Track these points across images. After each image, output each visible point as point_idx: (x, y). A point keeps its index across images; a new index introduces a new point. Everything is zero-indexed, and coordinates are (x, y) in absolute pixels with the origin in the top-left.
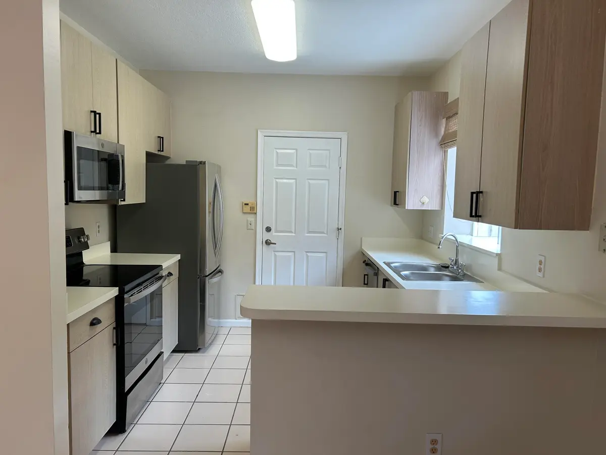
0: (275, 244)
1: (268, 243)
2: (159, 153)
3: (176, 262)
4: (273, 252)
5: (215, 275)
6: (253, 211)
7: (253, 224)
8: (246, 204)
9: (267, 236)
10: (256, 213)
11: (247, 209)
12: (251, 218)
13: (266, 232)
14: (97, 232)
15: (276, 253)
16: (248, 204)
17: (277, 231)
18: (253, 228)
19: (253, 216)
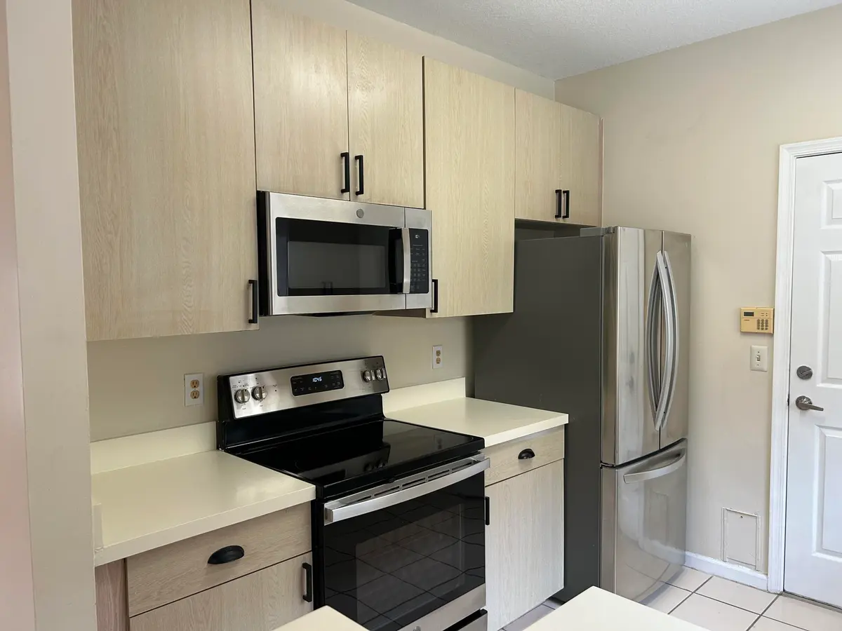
0: (822, 410)
1: (804, 405)
2: (561, 221)
3: (559, 427)
4: (817, 428)
5: (662, 459)
6: (764, 328)
7: (765, 358)
8: (747, 314)
9: (802, 389)
10: (772, 335)
11: (751, 325)
12: (760, 345)
13: (798, 379)
14: (435, 360)
15: (826, 431)
16: (751, 314)
17: (828, 380)
18: (765, 368)
19: (765, 340)
